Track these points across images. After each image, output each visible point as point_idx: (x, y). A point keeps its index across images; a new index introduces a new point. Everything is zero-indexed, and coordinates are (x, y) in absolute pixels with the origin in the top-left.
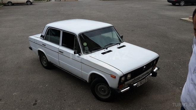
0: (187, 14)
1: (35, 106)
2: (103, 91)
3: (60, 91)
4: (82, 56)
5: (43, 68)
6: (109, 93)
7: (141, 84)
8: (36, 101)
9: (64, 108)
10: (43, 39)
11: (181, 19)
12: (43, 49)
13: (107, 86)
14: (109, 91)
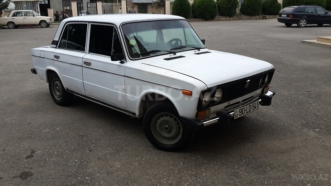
0: (312, 37)
1: (29, 160)
2: (166, 128)
3: (83, 136)
4: (126, 64)
5: (55, 105)
6: (179, 132)
7: (242, 115)
8: (33, 152)
9: (87, 162)
10: (56, 48)
11: (303, 41)
12: (55, 66)
13: (175, 119)
14: (179, 128)
